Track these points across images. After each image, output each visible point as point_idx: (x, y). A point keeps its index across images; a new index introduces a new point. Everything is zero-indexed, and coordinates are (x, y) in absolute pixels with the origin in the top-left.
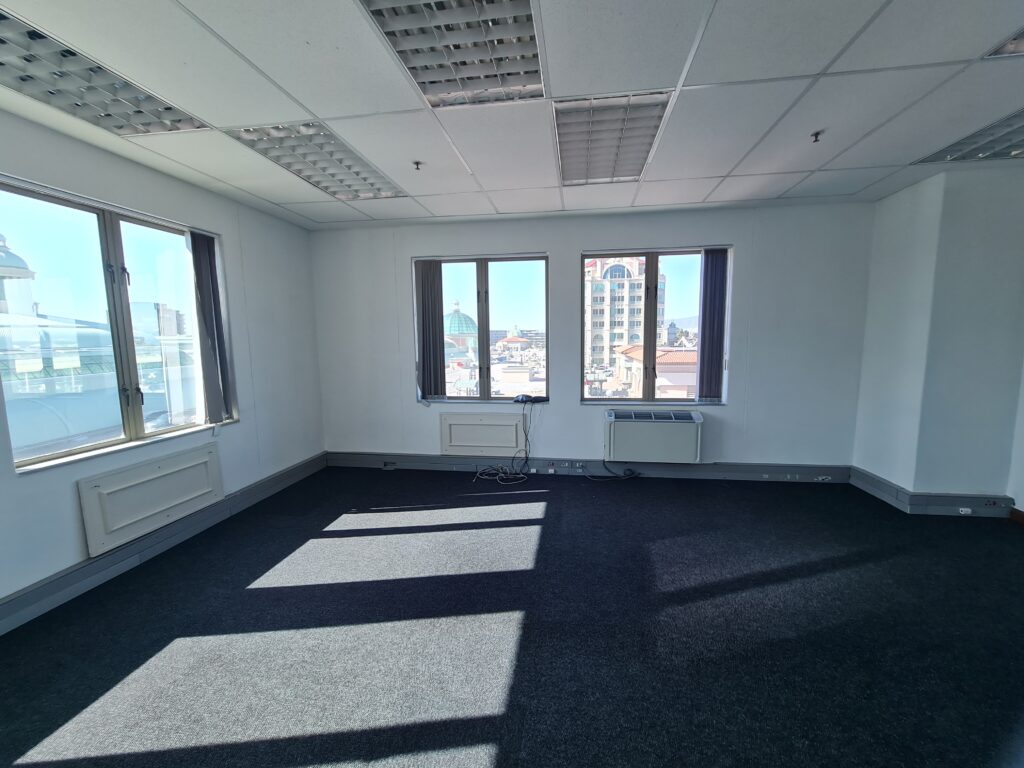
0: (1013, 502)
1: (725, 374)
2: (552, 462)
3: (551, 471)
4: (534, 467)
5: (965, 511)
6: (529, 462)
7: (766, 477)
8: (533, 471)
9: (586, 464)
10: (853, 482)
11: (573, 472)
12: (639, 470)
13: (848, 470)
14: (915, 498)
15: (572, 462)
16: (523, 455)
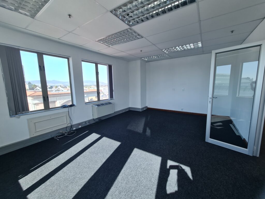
0: (147, 106)
1: (113, 92)
2: (79, 124)
3: (80, 127)
4: (74, 128)
5: (145, 109)
6: (72, 127)
7: (121, 112)
8: (74, 129)
9: (89, 121)
10: (130, 110)
11: (86, 125)
12: (101, 119)
13: (130, 108)
14: (142, 109)
15: (85, 122)
16: (69, 125)
